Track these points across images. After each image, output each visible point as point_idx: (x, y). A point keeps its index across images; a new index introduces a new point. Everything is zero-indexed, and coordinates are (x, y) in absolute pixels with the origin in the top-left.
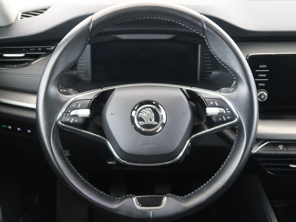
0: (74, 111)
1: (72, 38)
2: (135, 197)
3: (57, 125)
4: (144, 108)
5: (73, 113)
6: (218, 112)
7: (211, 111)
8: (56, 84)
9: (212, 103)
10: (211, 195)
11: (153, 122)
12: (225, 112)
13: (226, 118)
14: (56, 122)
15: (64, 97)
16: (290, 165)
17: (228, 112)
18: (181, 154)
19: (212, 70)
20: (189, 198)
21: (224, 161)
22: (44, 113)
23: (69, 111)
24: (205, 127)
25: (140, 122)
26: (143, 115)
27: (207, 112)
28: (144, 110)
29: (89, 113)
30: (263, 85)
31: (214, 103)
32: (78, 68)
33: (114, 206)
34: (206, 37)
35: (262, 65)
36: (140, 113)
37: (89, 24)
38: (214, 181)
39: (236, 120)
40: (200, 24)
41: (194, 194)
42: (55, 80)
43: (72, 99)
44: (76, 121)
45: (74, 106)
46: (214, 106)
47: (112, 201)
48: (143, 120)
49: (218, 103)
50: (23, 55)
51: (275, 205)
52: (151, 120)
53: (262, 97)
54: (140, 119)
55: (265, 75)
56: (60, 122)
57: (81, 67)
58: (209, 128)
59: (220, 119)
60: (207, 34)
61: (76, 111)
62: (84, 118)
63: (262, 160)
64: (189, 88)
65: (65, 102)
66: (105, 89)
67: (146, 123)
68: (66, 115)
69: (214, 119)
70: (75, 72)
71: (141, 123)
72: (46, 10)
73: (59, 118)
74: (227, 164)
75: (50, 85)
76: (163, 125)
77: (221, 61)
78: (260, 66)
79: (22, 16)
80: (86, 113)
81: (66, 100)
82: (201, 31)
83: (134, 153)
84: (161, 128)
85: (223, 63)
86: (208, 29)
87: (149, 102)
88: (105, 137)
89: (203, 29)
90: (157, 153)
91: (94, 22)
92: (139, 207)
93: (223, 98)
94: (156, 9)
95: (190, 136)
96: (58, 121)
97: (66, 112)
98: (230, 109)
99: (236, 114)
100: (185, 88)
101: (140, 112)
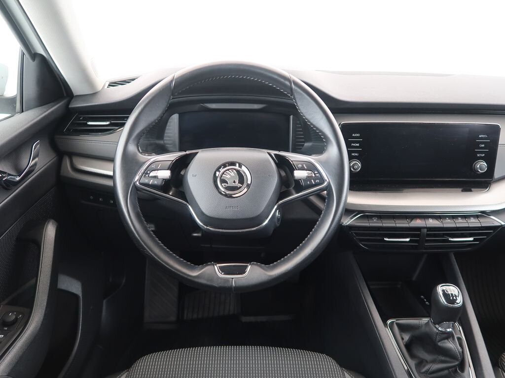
0: (153, 172)
1: (153, 95)
2: (218, 265)
3: (135, 186)
4: (228, 170)
5: (152, 174)
6: (307, 175)
7: (299, 174)
8: (136, 143)
9: (300, 166)
10: (298, 263)
11: (237, 184)
12: (314, 175)
13: (315, 181)
14: (134, 183)
15: (142, 157)
16: (385, 239)
17: (317, 175)
18: (266, 222)
19: (304, 142)
20: (275, 267)
21: (313, 227)
22: (121, 172)
23: (148, 172)
24: (293, 192)
25: (223, 184)
26: (227, 177)
27: (295, 175)
28: (227, 171)
29: (170, 175)
30: (356, 154)
31: (303, 166)
32: (165, 138)
33: (194, 273)
34: (294, 97)
35: (355, 134)
36: (223, 175)
37: (171, 81)
38: (302, 249)
39: (326, 183)
40: (287, 83)
41: (280, 262)
42: (134, 140)
43: (152, 160)
44: (156, 182)
45: (153, 166)
46: (302, 169)
47: (192, 269)
48: (226, 182)
49: (307, 166)
50: (108, 123)
51: (371, 287)
52: (234, 182)
53: (356, 167)
54: (223, 181)
55: (358, 145)
56: (137, 183)
57: (169, 137)
58: (297, 193)
59: (308, 183)
60: (295, 94)
61: (156, 171)
62: (164, 179)
63: (355, 233)
64: (277, 152)
65: (144, 163)
66: (188, 152)
67: (229, 185)
68: (145, 176)
69: (303, 183)
70: (161, 142)
71: (225, 185)
72: (133, 80)
73: (138, 180)
74: (316, 231)
75: (129, 144)
76: (248, 186)
77: (309, 122)
78: (353, 135)
79: (109, 85)
80: (166, 174)
81: (146, 160)
82: (290, 91)
83: (217, 217)
84: (246, 190)
85: (312, 124)
86: (296, 88)
87: (233, 164)
88: (187, 201)
89: (291, 89)
90: (240, 216)
91: (177, 79)
92: (221, 275)
93: (313, 161)
94: (242, 67)
95: (277, 202)
96: (136, 182)
97: (146, 173)
98: (319, 172)
99: (326, 178)
100: (273, 152)
101: (223, 173)
